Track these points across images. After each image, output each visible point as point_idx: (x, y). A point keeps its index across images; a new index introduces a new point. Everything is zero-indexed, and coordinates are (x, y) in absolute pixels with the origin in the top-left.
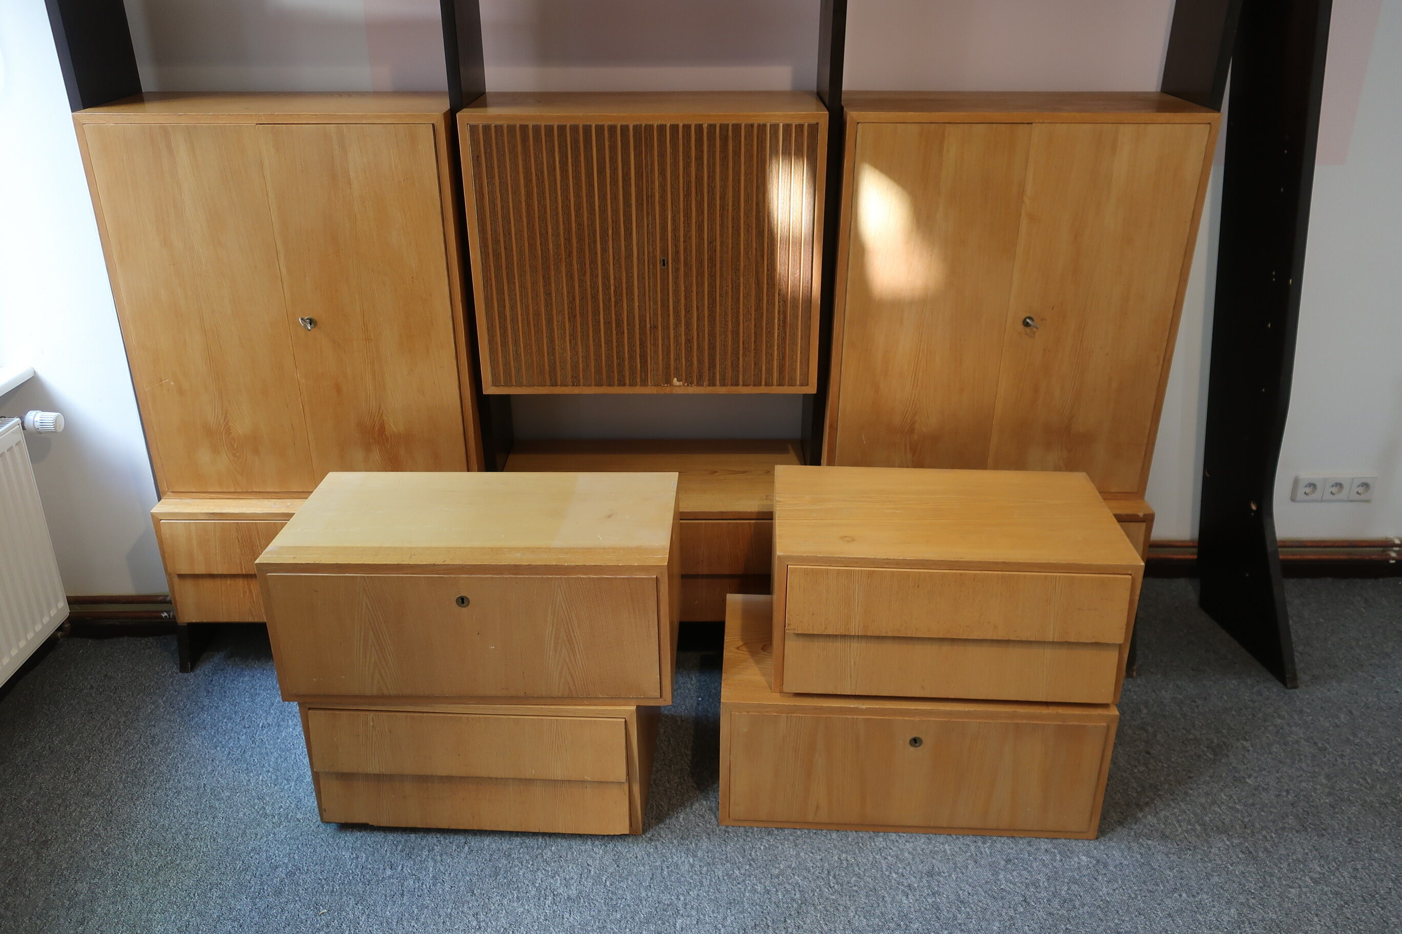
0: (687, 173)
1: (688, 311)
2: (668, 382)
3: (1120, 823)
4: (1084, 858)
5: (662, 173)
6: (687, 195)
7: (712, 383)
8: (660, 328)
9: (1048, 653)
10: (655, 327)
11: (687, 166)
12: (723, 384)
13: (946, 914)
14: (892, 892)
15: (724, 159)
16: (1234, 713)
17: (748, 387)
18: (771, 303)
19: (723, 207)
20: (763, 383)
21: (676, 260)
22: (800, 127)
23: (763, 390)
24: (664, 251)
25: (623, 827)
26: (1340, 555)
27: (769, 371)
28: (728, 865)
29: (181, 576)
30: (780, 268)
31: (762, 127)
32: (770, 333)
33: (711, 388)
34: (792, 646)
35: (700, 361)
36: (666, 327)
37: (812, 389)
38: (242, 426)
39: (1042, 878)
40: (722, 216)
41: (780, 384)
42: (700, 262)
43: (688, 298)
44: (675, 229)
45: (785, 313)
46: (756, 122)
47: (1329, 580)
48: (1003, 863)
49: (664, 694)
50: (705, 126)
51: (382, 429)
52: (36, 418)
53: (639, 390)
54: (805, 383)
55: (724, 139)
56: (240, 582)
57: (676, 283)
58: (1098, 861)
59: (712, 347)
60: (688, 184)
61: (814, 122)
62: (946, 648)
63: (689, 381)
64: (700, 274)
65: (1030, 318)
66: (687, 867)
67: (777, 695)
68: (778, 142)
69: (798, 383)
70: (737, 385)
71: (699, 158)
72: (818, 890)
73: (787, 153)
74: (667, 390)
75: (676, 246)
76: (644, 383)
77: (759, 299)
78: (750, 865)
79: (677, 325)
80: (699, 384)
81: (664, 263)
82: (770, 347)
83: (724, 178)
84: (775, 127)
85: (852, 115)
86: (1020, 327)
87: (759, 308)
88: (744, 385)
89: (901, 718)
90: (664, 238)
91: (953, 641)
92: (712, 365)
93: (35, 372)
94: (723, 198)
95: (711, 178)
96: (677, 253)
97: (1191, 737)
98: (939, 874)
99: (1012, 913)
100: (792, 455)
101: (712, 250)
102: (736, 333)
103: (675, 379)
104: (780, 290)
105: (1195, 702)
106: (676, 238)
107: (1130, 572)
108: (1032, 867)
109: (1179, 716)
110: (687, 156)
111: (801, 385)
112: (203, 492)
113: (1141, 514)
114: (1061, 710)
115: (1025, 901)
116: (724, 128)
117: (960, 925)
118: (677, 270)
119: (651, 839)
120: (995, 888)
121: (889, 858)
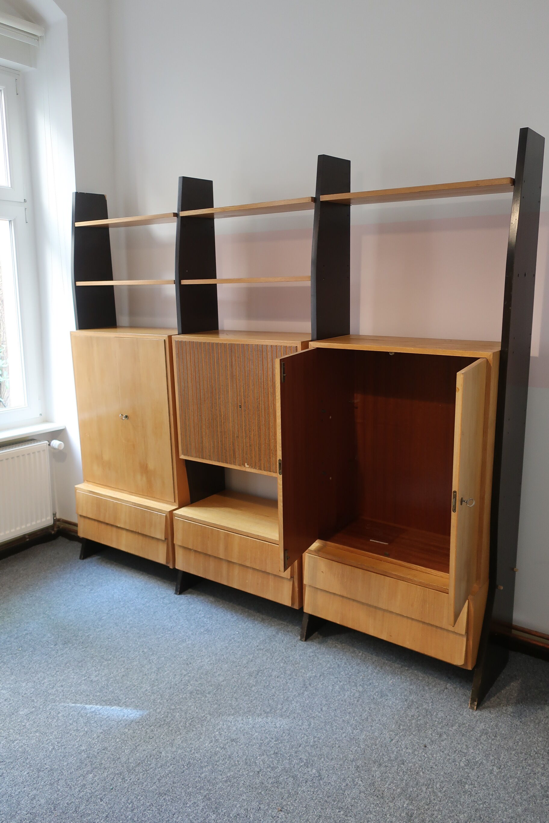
0: (248, 366)
1: (251, 431)
2: (244, 464)
6: (248, 376)
7: (261, 469)
8: (240, 438)
10: (238, 437)
12: (265, 470)
15: (261, 361)
17: (274, 474)
19: (261, 383)
21: (245, 406)
22: (290, 348)
24: (241, 401)
29: (81, 516)
31: (275, 347)
33: (260, 471)
35: (255, 457)
36: (242, 438)
38: (106, 457)
40: (261, 387)
42: (254, 408)
43: (250, 425)
44: (244, 392)
46: (273, 344)
51: (147, 467)
52: (56, 443)
53: (233, 466)
55: (261, 352)
56: (96, 523)
57: (245, 417)
59: (260, 450)
60: (248, 371)
61: (294, 346)
63: (251, 466)
64: (254, 414)
68: (281, 354)
74: (243, 468)
75: (244, 399)
76: (234, 463)
79: (246, 437)
80: (255, 468)
81: (241, 407)
83: (261, 370)
84: (280, 348)
90: (240, 396)
92: (260, 460)
93: (65, 427)
94: (261, 379)
95: (256, 369)
96: (245, 403)
98: (237, 742)
99: (245, 773)
103: (246, 464)
106: (244, 396)
110: (247, 358)
112: (94, 483)
116: (261, 346)
120: (253, 760)
121: (225, 726)
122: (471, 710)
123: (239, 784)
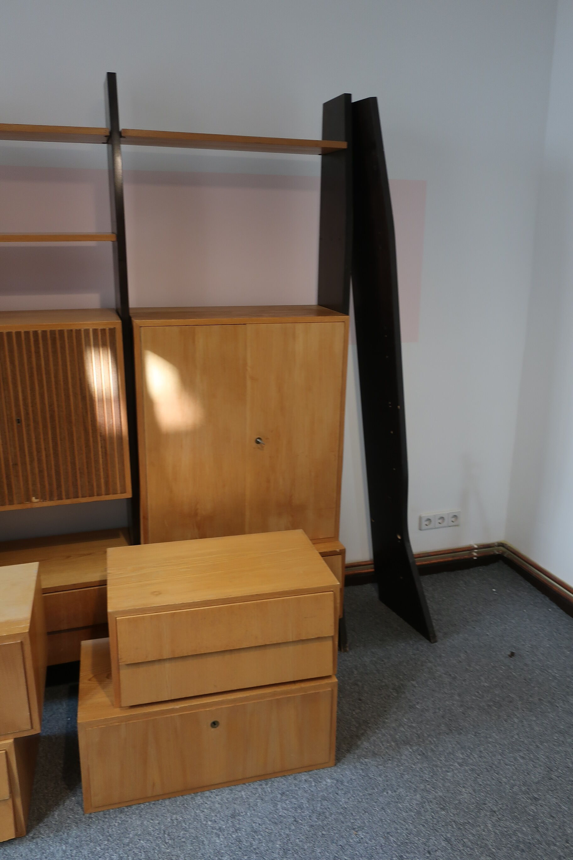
0: (30, 362)
1: (39, 451)
2: (29, 500)
3: (348, 751)
4: (329, 780)
5: (12, 362)
6: (31, 376)
7: (60, 498)
8: (20, 464)
9: (291, 648)
10: (15, 465)
11: (29, 357)
12: (68, 498)
13: (245, 843)
14: (209, 836)
15: (55, 352)
16: (405, 664)
17: (86, 498)
18: (95, 442)
19: (57, 382)
20: (95, 494)
21: (27, 418)
22: (103, 330)
23: (95, 498)
24: (18, 413)
25: (11, 834)
26: (449, 558)
27: (99, 486)
28: (92, 844)
30: (99, 419)
31: (78, 332)
32: (97, 461)
33: (60, 501)
34: (125, 675)
35: (50, 484)
36: (24, 464)
37: (129, 494)
39: (304, 801)
40: (56, 388)
41: (107, 494)
42: (44, 418)
43: (38, 443)
44: (25, 399)
45: (105, 448)
46: (74, 328)
47: (445, 573)
48: (279, 796)
49: (34, 727)
50: (40, 332)
53: (8, 508)
54: (123, 491)
55: (54, 340)
57: (29, 434)
58: (337, 781)
59: (58, 473)
60: (31, 369)
61: (112, 327)
62: (227, 657)
63: (43, 498)
64: (45, 426)
65: (259, 438)
66: (61, 853)
67: (118, 710)
68: (89, 340)
69: (119, 492)
70: (78, 497)
71: (37, 353)
72: (157, 848)
73: (96, 345)
74: (28, 505)
75: (26, 409)
76: (11, 503)
77: (87, 440)
78: (108, 840)
79: (32, 461)
80: (51, 499)
81: (19, 421)
82: (97, 470)
83: (56, 364)
84: (87, 331)
85: (136, 322)
86: (255, 445)
87: (87, 446)
88: (83, 497)
89: (203, 710)
90: (17, 405)
91: (231, 651)
92: (59, 486)
94: (56, 376)
95: (47, 364)
96: (27, 414)
97: (383, 684)
98: (239, 815)
99: (287, 832)
100: (122, 539)
101: (52, 411)
102: (73, 464)
103: (34, 498)
104: (101, 433)
105: (383, 661)
106: (26, 405)
107: (332, 590)
108: (298, 795)
109: (375, 672)
110: (29, 351)
111: (121, 493)
113: (338, 550)
114: (303, 685)
115: (295, 821)
116: (53, 332)
117: (255, 849)
118: (28, 425)
119: (33, 838)
120: (276, 816)
121: (205, 810)
122: (346, 653)
123: (297, 845)
